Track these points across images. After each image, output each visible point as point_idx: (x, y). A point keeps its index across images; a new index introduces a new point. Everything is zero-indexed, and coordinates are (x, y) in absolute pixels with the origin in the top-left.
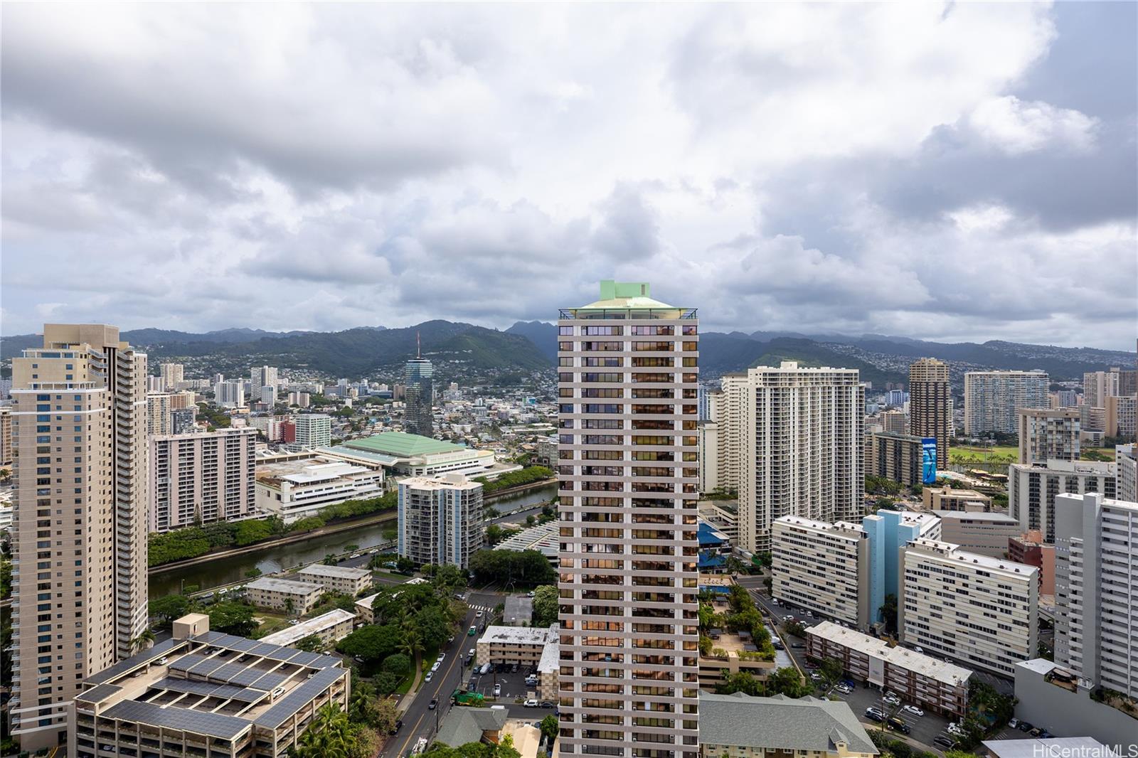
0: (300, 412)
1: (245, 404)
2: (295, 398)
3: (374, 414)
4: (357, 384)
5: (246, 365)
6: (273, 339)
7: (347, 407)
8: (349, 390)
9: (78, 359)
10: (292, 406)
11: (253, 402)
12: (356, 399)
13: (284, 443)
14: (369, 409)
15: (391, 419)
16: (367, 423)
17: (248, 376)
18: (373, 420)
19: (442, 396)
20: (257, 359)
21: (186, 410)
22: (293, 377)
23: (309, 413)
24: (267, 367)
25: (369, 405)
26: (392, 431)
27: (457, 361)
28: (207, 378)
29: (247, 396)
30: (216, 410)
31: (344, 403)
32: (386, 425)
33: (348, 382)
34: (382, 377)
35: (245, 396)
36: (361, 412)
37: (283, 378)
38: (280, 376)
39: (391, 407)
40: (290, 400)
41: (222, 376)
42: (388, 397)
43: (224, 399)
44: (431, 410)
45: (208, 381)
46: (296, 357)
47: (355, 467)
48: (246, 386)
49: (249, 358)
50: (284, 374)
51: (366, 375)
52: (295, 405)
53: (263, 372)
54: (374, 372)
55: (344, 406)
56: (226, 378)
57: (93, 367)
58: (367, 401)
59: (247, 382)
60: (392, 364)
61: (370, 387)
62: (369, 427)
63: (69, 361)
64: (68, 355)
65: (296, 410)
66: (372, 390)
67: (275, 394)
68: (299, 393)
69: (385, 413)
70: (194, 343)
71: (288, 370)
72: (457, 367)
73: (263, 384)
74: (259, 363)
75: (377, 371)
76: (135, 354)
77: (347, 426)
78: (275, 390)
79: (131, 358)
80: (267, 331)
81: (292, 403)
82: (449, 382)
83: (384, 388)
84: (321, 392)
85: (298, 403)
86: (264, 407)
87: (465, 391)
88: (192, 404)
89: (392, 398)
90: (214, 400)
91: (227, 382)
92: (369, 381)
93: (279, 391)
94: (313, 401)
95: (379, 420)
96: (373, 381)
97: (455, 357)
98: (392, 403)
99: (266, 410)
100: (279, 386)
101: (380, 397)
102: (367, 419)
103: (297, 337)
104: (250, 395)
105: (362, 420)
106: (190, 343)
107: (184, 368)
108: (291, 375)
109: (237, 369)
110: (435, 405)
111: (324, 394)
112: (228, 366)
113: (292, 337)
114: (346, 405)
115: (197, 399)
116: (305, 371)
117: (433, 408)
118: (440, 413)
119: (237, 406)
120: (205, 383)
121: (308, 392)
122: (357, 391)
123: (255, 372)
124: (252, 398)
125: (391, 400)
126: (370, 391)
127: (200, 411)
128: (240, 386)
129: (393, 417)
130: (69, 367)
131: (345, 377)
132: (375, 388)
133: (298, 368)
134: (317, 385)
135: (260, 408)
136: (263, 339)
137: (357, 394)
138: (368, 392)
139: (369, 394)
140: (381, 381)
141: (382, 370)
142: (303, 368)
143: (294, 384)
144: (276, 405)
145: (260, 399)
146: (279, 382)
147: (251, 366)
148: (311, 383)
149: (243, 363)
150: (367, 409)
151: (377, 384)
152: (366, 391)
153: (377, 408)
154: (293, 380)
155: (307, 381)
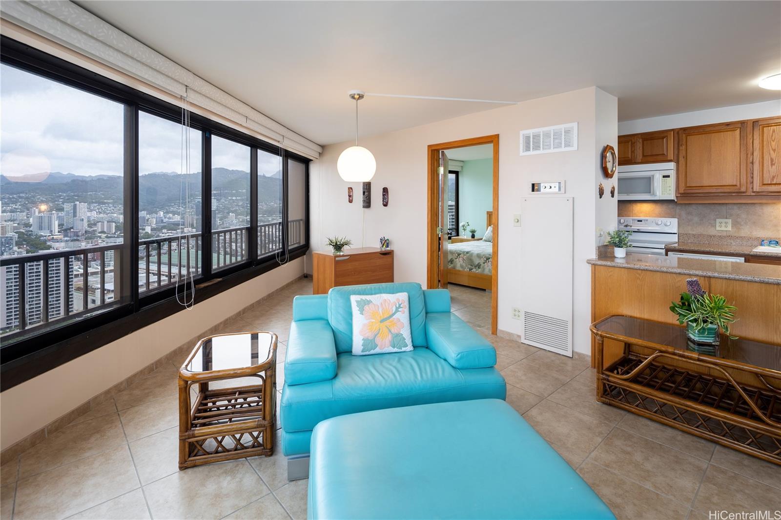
0: (107, 237)
1: (59, 232)
2: (103, 226)
4: (155, 215)
5: (58, 201)
6: (81, 180)
7: (147, 233)
8: (148, 220)
10: (100, 233)
11: (66, 230)
12: (154, 226)
13: (95, 261)
17: (61, 210)
19: (223, 223)
20: (68, 196)
22: (100, 210)
23: (115, 237)
24: (77, 203)
25: (164, 231)
27: (234, 198)
28: (22, 212)
29: (60, 225)
30: (33, 237)
31: (144, 229)
33: (147, 214)
34: (175, 209)
35: (59, 225)
37: (91, 211)
38: (89, 209)
39: (183, 232)
40: (99, 228)
42: (180, 225)
43: (40, 228)
45: (25, 214)
46: (103, 195)
48: (59, 218)
49: (61, 196)
50: (92, 208)
51: (162, 209)
52: (103, 232)
53: (75, 207)
54: (168, 206)
55: (144, 232)
58: (164, 227)
59: (60, 215)
61: (165, 218)
65: (103, 236)
66: (167, 220)
67: (85, 224)
68: (106, 223)
71: (95, 205)
72: (234, 202)
73: (75, 216)
74: (71, 200)
75: (171, 205)
78: (85, 220)
80: (76, 175)
81: (100, 230)
82: (228, 213)
83: (177, 218)
85: (105, 230)
86: (76, 234)
87: (241, 220)
88: (11, 233)
89: (184, 225)
90: (31, 229)
92: (164, 213)
93: (88, 221)
94: (118, 228)
96: (168, 213)
97: (233, 195)
98: (183, 229)
99: (78, 236)
100: (89, 217)
101: (173, 224)
103: (103, 180)
104: (63, 225)
108: (98, 209)
113: (99, 179)
114: (146, 231)
115: (15, 228)
116: (111, 205)
119: (51, 233)
120: (21, 216)
121: (113, 222)
122: (155, 220)
123: (68, 207)
124: (64, 227)
126: (165, 220)
127: (19, 238)
128: (54, 217)
131: (144, 210)
132: (170, 218)
133: (104, 203)
135: (72, 234)
136: (73, 181)
137: (155, 223)
138: (164, 221)
139: (165, 223)
140: (174, 213)
141: (175, 205)
142: (108, 203)
143: (102, 215)
144: (86, 232)
145: (72, 228)
146: (89, 214)
147: (63, 203)
148: (116, 215)
149: (56, 199)
150: (163, 233)
151: (171, 215)
152: (162, 220)
153: (171, 233)
154: (100, 213)
155: (112, 213)
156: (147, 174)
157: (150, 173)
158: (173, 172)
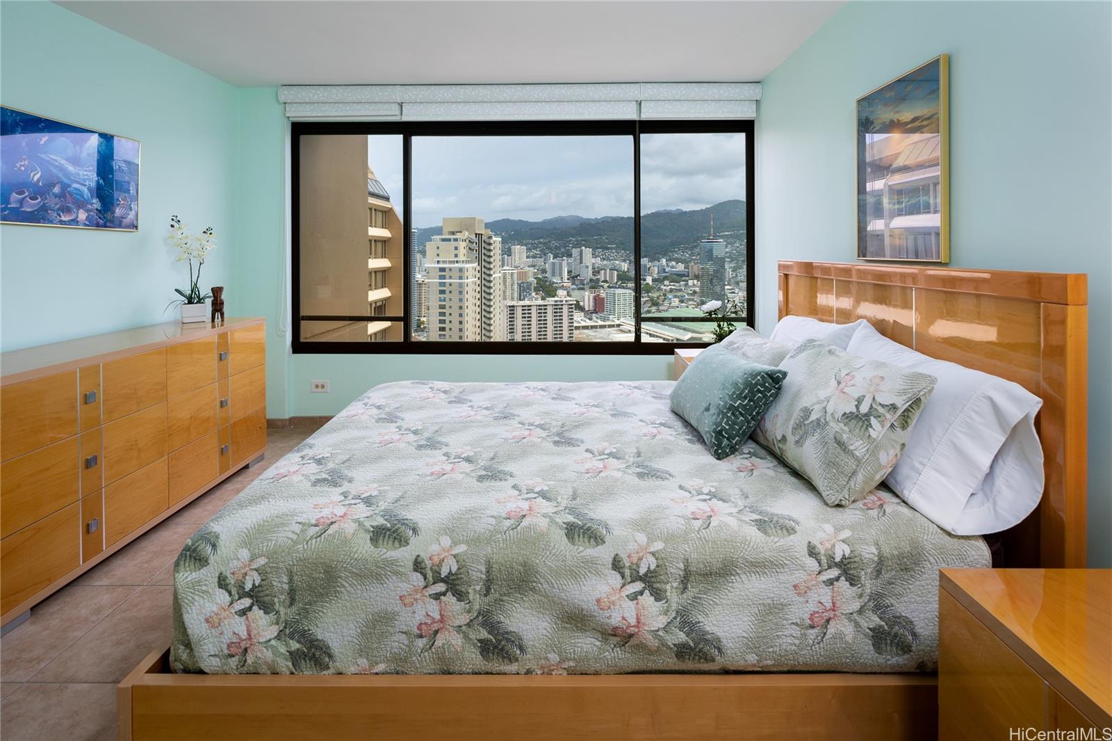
0: (609, 287)
1: (568, 279)
2: (605, 274)
3: (671, 291)
4: (656, 263)
5: (569, 246)
6: (589, 224)
7: (647, 284)
8: (649, 269)
9: (461, 242)
10: (603, 282)
11: (573, 277)
12: (655, 276)
13: (596, 313)
14: (667, 286)
15: (687, 297)
16: (665, 299)
17: (570, 255)
18: (670, 297)
19: (736, 275)
20: (577, 241)
21: (528, 283)
22: (604, 257)
23: (616, 288)
24: (583, 248)
25: (666, 282)
26: (687, 307)
28: (541, 258)
29: (569, 272)
30: (548, 284)
31: (645, 280)
32: (682, 301)
33: (649, 261)
34: (679, 256)
35: (568, 272)
36: (659, 289)
37: (596, 257)
38: (594, 256)
39: (686, 285)
40: (601, 277)
41: (552, 256)
42: (684, 275)
43: (553, 275)
44: (724, 289)
45: (542, 259)
46: (607, 239)
47: (652, 338)
48: (569, 264)
49: (570, 241)
50: (597, 254)
51: (664, 255)
52: (605, 281)
53: (581, 251)
54: (672, 252)
55: (645, 283)
56: (554, 258)
57: (469, 248)
58: (666, 278)
59: (569, 261)
60: (688, 244)
61: (668, 266)
62: (666, 303)
63: (455, 244)
64: (456, 240)
65: (606, 285)
66: (669, 269)
67: (590, 271)
68: (608, 270)
69: (681, 290)
70: (533, 229)
71: (600, 250)
73: (581, 262)
74: (578, 245)
75: (674, 251)
76: (494, 239)
77: (647, 301)
78: (590, 268)
79: (492, 242)
80: (584, 217)
81: (603, 279)
83: (681, 267)
84: (626, 270)
85: (608, 279)
86: (582, 282)
88: (531, 279)
89: (688, 276)
90: (546, 275)
91: (555, 261)
92: (667, 261)
93: (593, 268)
94: (619, 277)
95: (675, 297)
96: (670, 260)
98: (687, 281)
99: (584, 285)
100: (593, 264)
101: (678, 275)
102: (665, 295)
103: (607, 221)
104: (571, 271)
105: (660, 296)
106: (531, 229)
107: (527, 250)
108: (602, 255)
109: (563, 250)
110: (729, 284)
111: (628, 271)
112: (556, 248)
113: (603, 221)
114: (647, 282)
115: (535, 273)
116: (614, 251)
117: (726, 287)
118: (734, 293)
119: (562, 280)
120: (540, 261)
121: (615, 270)
122: (656, 269)
123: (575, 252)
124: (573, 275)
125: (687, 278)
126: (667, 269)
127: (537, 283)
128: (564, 263)
129: (688, 294)
130: (456, 248)
131: (646, 257)
132: (672, 267)
133: (608, 249)
134: (623, 264)
135: (579, 282)
136: (580, 224)
137: (656, 273)
138: (666, 270)
139: (667, 273)
140: (678, 261)
141: (679, 250)
142: (612, 248)
143: (605, 262)
144: (591, 280)
145: (579, 275)
146: (593, 260)
147: (573, 247)
148: (617, 262)
149: (567, 244)
150: (665, 286)
151: (674, 263)
152: (664, 269)
153: (674, 285)
154: (604, 259)
155: (615, 260)
156: (649, 213)
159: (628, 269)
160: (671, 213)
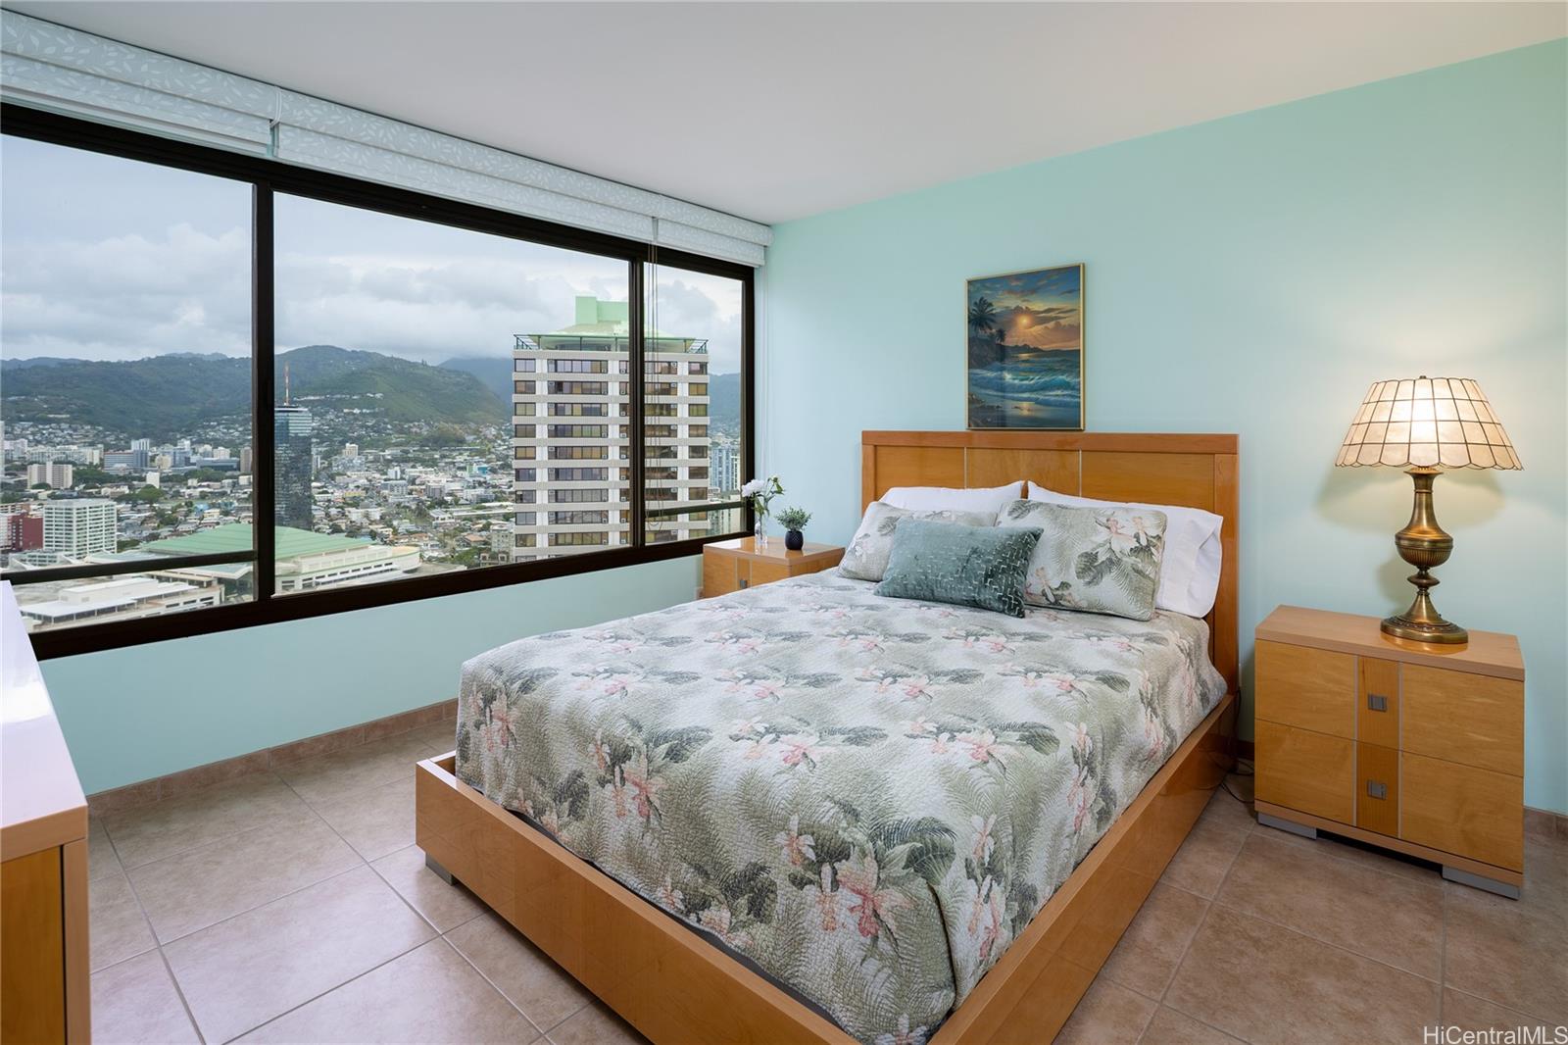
0: (53, 497)
2: (42, 473)
3: (203, 496)
4: (169, 448)
7: (150, 486)
8: (153, 459)
10: (36, 487)
12: (168, 470)
13: (20, 550)
14: (193, 488)
15: (236, 504)
16: (190, 511)
18: (201, 507)
19: (330, 465)
22: (38, 437)
23: (71, 497)
25: (192, 482)
26: (238, 522)
27: (357, 411)
31: (143, 479)
32: (226, 513)
33: (152, 445)
34: (218, 435)
36: (178, 494)
37: (16, 438)
38: (10, 435)
39: (235, 485)
40: (32, 476)
42: (231, 468)
44: (310, 487)
46: (45, 402)
47: (166, 584)
50: (17, 432)
51: (188, 433)
52: (42, 486)
54: (203, 427)
55: (144, 485)
58: (191, 474)
60: (238, 414)
61: (195, 452)
62: (193, 518)
65: (44, 493)
66: (199, 457)
68: (50, 465)
69: (224, 494)
71: (27, 424)
72: (356, 419)
75: (209, 426)
77: (150, 517)
81: (35, 482)
82: (343, 443)
83: (223, 455)
84: (96, 462)
85: (49, 482)
87: (371, 458)
89: (239, 469)
92: (192, 443)
94: (79, 477)
95: (213, 506)
96: (201, 442)
97: (352, 405)
98: (237, 477)
100: (7, 453)
101: (216, 468)
102: (189, 504)
103: (45, 368)
105: (180, 506)
108: (33, 433)
110: (316, 480)
111: (102, 465)
113: (33, 367)
114: (149, 482)
116: (64, 426)
117: (314, 484)
118: (327, 492)
121: (68, 463)
122: (169, 459)
125: (237, 473)
126: (194, 459)
129: (239, 500)
131: (144, 436)
132: (205, 454)
133: (47, 421)
134: (88, 451)
137: (169, 465)
138: (192, 461)
139: (194, 464)
140: (216, 443)
141: (218, 425)
142: (58, 421)
143: (40, 448)
146: (7, 445)
148: (73, 447)
150: (189, 488)
151: (208, 447)
152: (187, 460)
153: (208, 486)
154: (38, 442)
155: (67, 443)
156: (153, 357)
157: (159, 355)
158: (216, 354)
159: (101, 460)
160: (201, 359)
